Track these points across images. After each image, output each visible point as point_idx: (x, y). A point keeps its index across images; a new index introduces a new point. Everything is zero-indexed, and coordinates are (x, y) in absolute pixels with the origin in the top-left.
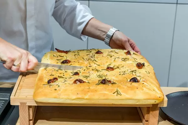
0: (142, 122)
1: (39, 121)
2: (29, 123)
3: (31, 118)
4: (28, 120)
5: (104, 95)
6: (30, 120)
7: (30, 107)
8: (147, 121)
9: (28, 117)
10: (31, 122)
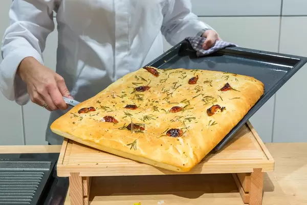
0: (239, 192)
1: (96, 197)
2: (84, 201)
3: (86, 194)
4: (82, 197)
5: (118, 144)
6: (84, 197)
7: (84, 178)
8: (247, 193)
9: (82, 192)
10: (86, 199)
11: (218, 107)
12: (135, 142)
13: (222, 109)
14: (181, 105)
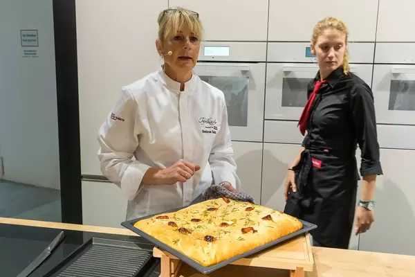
3: (173, 272)
6: (171, 274)
11: (252, 229)
12: (178, 240)
13: (254, 231)
14: (230, 223)
